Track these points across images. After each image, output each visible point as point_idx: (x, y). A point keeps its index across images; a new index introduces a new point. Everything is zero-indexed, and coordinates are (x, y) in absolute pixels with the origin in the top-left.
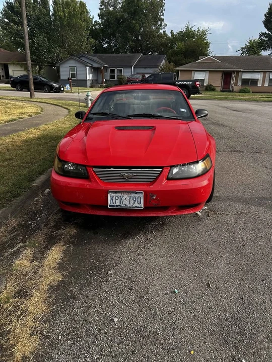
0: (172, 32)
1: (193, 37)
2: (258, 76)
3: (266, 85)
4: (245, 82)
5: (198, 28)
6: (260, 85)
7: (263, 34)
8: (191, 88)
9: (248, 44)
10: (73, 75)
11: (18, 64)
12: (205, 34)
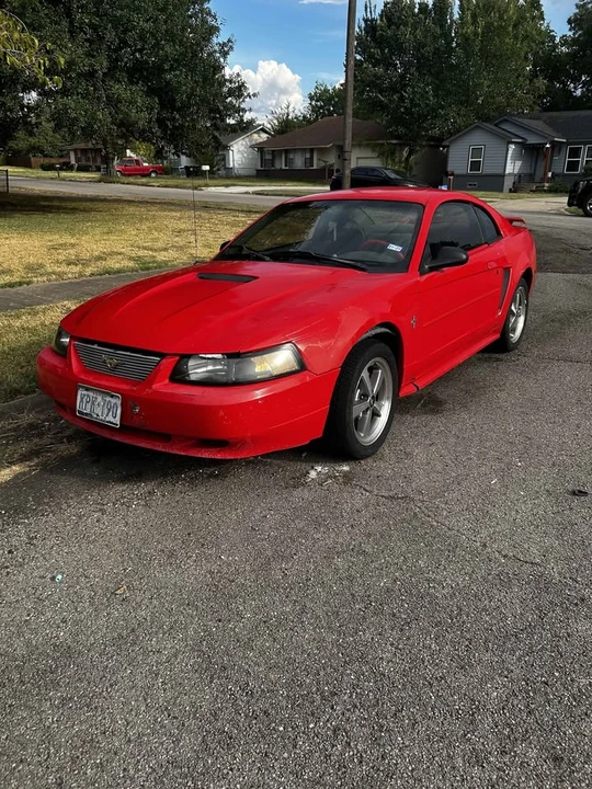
10: (476, 166)
11: (368, 145)
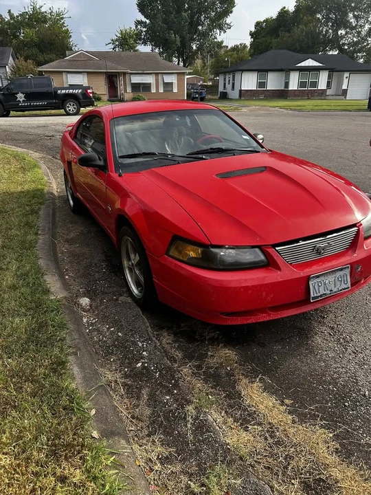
0: (9, 12)
1: (45, 22)
2: (150, 79)
3: (161, 90)
4: (136, 87)
5: (50, 9)
6: (153, 90)
7: (139, 23)
8: (81, 97)
9: (119, 35)
12: (62, 18)
